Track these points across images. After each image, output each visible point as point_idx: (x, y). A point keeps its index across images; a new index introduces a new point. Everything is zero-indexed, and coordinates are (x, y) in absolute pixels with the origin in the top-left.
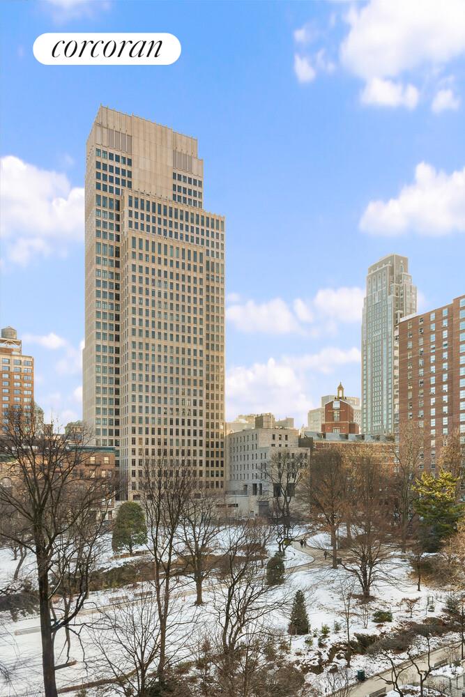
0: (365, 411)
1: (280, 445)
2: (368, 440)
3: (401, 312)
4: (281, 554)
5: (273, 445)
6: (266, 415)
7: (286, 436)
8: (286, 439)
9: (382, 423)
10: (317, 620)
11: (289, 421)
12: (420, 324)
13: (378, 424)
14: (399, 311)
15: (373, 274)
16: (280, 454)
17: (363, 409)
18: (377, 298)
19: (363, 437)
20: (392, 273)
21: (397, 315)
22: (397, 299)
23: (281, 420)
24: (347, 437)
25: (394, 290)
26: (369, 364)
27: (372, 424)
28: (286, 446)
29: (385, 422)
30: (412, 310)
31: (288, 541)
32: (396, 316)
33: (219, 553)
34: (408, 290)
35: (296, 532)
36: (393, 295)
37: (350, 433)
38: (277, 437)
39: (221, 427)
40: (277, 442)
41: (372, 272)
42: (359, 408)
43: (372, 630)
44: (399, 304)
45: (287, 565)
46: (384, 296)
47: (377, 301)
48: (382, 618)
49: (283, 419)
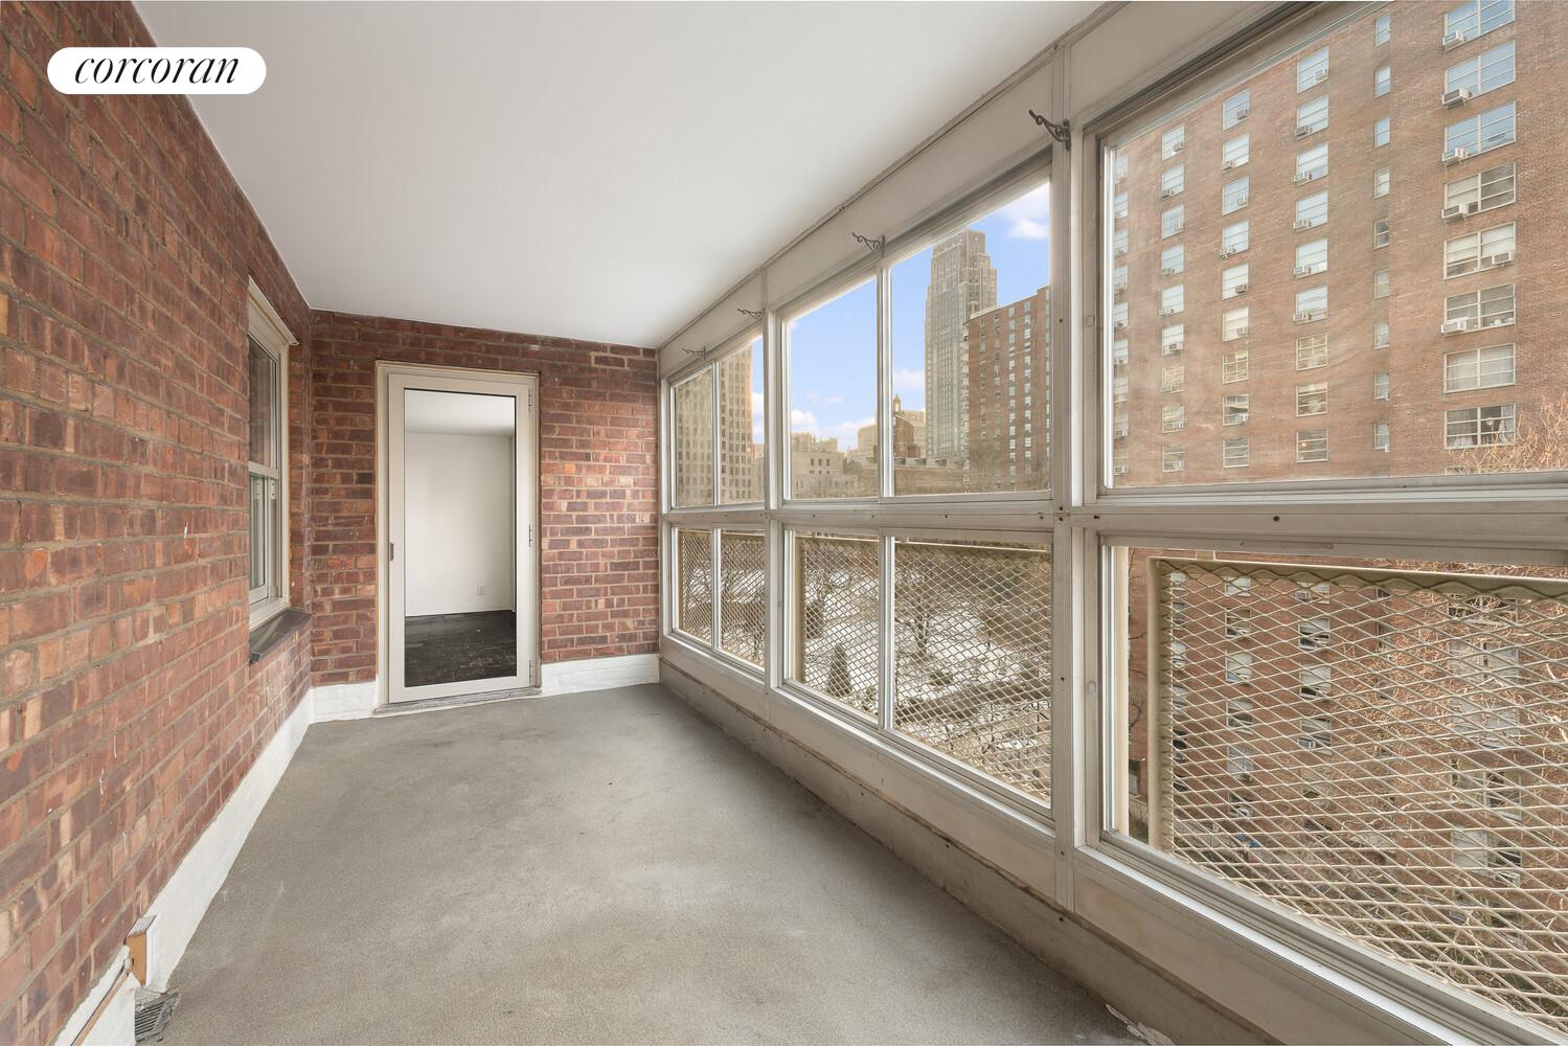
0: (930, 428)
1: (820, 472)
2: (931, 464)
3: (977, 303)
4: (819, 603)
5: (812, 472)
6: (803, 435)
7: (828, 461)
8: (828, 464)
9: (952, 443)
10: (860, 679)
11: (833, 442)
12: (996, 321)
13: (948, 445)
14: (973, 302)
15: (940, 257)
16: (820, 483)
17: (927, 426)
18: (944, 285)
19: (924, 461)
20: (964, 254)
21: (970, 307)
22: (971, 288)
23: (824, 440)
24: (904, 462)
25: (967, 275)
26: (935, 369)
27: (939, 445)
28: (828, 472)
29: (956, 442)
30: (992, 300)
31: (830, 588)
32: (969, 309)
33: (743, 600)
34: (985, 275)
35: (840, 578)
36: (966, 282)
37: (909, 456)
38: (816, 462)
39: (748, 450)
40: (817, 469)
41: (939, 254)
42: (923, 424)
43: (928, 694)
44: (973, 294)
45: (826, 616)
46: (954, 284)
47: (945, 290)
48: (940, 680)
49: (825, 439)
